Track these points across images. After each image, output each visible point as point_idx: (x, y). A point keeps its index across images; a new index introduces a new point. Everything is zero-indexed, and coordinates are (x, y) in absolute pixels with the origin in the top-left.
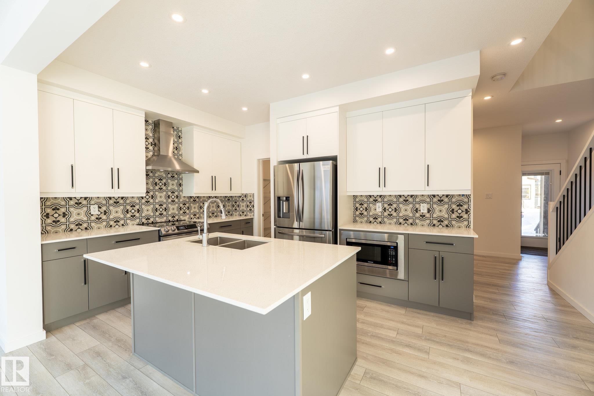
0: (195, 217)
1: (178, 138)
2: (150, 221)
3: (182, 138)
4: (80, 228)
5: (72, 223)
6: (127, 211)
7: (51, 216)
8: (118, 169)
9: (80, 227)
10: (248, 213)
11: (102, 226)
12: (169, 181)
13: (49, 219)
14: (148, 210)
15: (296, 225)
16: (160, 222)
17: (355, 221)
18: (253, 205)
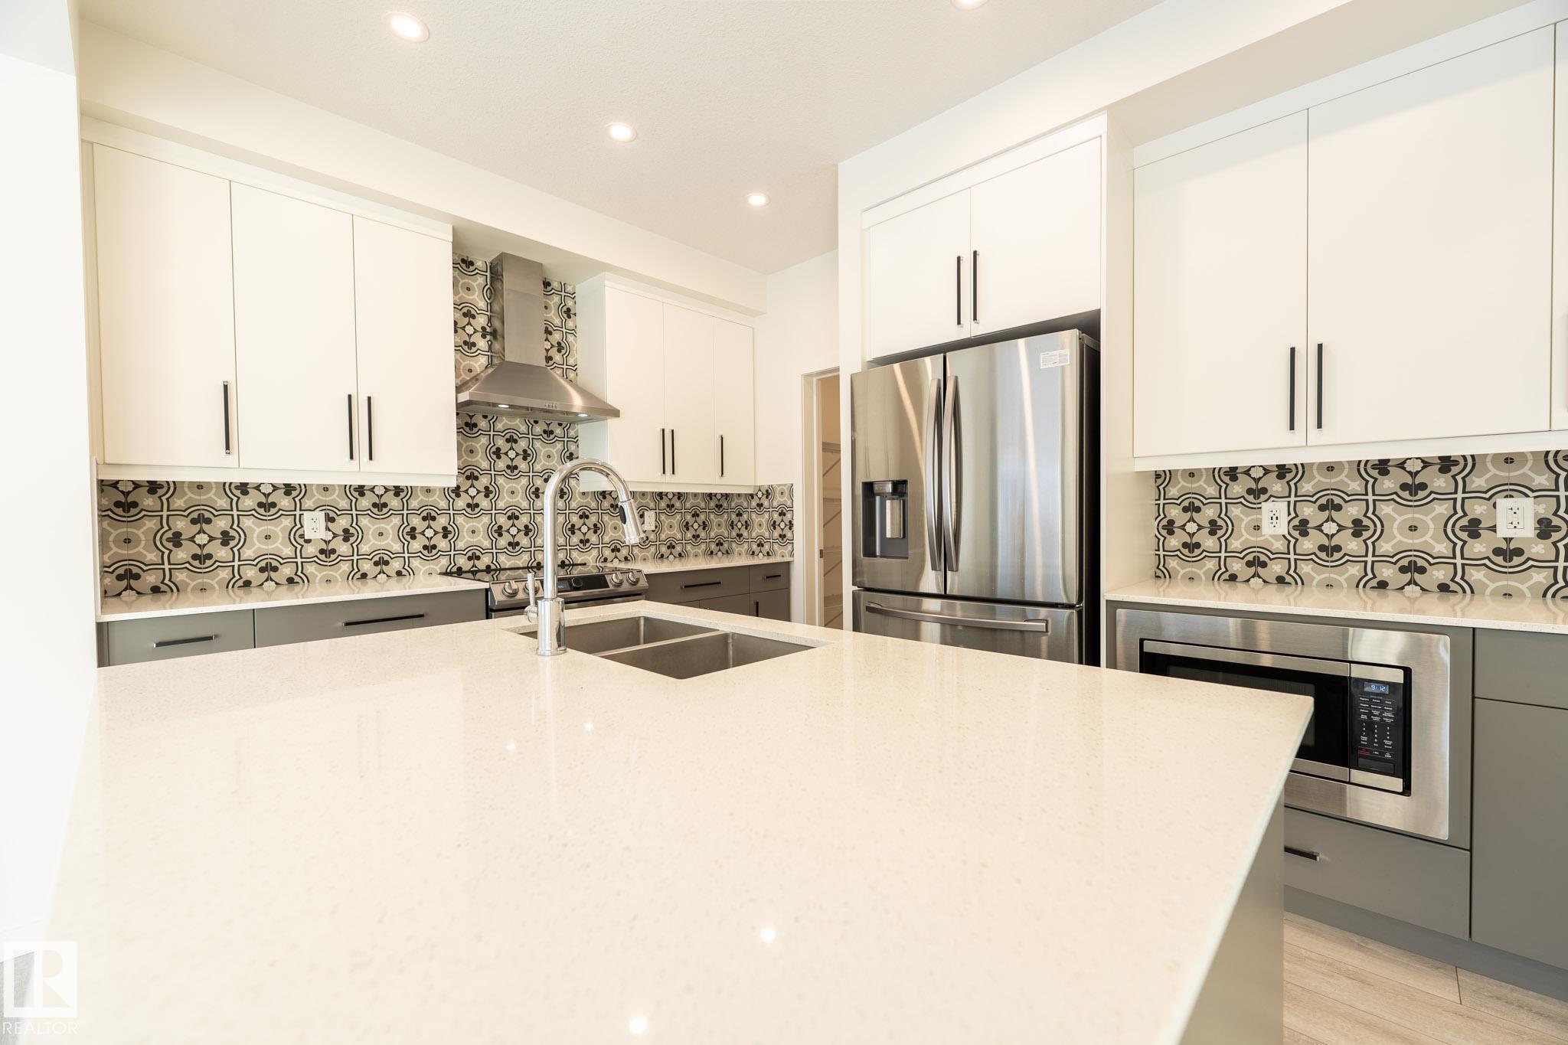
0: (616, 557)
1: (565, 316)
2: (481, 564)
3: (575, 314)
4: (272, 580)
5: (250, 562)
6: (412, 534)
7: (186, 539)
8: (369, 398)
9: (272, 574)
10: (776, 547)
11: (337, 575)
12: (538, 444)
13: (182, 548)
14: (473, 532)
15: (930, 581)
16: (513, 566)
17: (1162, 573)
18: (790, 522)
